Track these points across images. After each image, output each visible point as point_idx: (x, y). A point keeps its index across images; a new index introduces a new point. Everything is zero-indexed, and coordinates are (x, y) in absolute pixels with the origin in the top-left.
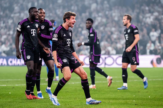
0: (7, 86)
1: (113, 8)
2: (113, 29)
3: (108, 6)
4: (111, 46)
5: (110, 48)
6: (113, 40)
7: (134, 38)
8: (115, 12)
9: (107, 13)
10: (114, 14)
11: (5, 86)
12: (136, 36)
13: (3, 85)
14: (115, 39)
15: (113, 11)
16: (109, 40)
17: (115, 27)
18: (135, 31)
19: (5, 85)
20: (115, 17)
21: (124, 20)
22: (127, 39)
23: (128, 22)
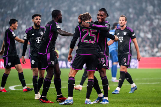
18: (133, 35)
21: (123, 20)
22: (121, 42)
23: (126, 23)
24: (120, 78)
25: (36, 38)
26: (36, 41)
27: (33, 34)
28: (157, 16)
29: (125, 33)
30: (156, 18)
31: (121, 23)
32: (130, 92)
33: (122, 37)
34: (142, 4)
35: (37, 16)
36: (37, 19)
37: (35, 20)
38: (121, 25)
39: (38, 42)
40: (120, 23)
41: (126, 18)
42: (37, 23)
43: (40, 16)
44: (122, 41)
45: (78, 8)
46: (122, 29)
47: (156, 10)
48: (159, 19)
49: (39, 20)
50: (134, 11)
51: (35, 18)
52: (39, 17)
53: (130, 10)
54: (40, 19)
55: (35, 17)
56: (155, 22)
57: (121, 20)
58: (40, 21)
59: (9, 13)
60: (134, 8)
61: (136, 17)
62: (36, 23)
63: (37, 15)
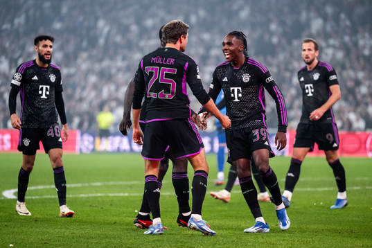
0: (131, 197)
1: (360, 29)
2: (361, 75)
3: (348, 23)
4: (355, 111)
5: (352, 116)
6: (359, 97)
7: (329, 93)
8: (364, 37)
9: (347, 39)
10: (361, 42)
11: (126, 197)
12: (332, 88)
13: (122, 194)
14: (364, 96)
15: (359, 36)
16: (351, 98)
17: (363, 69)
18: (331, 77)
19: (126, 194)
20: (364, 47)
21: (309, 50)
22: (310, 95)
23: (317, 55)
24: (289, 172)
25: (41, 86)
26: (40, 92)
27: (35, 78)
28: (332, 42)
29: (316, 76)
30: (328, 46)
31: (307, 55)
32: (333, 206)
33: (312, 85)
34: (299, 13)
35: (46, 40)
36: (45, 46)
37: (40, 48)
38: (306, 60)
39: (44, 96)
40: (305, 56)
41: (316, 44)
42: (46, 54)
43: (52, 40)
44: (312, 93)
45: (157, 20)
46: (310, 68)
47: (329, 28)
48: (334, 47)
49: (48, 49)
50: (280, 30)
51: (42, 43)
52: (48, 42)
53: (273, 27)
54: (51, 47)
55: (41, 40)
56: (327, 54)
57: (304, 50)
58: (51, 50)
59: (6, 30)
60: (282, 23)
61: (284, 42)
62: (43, 54)
63: (46, 38)
